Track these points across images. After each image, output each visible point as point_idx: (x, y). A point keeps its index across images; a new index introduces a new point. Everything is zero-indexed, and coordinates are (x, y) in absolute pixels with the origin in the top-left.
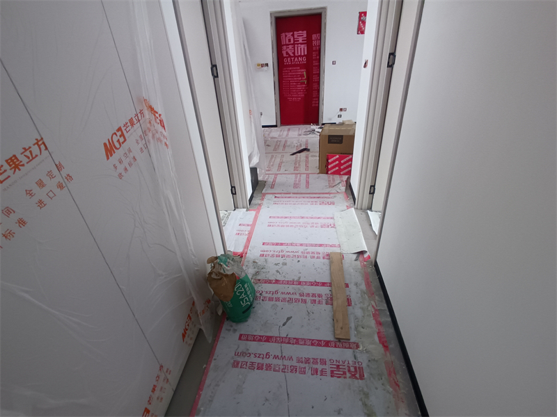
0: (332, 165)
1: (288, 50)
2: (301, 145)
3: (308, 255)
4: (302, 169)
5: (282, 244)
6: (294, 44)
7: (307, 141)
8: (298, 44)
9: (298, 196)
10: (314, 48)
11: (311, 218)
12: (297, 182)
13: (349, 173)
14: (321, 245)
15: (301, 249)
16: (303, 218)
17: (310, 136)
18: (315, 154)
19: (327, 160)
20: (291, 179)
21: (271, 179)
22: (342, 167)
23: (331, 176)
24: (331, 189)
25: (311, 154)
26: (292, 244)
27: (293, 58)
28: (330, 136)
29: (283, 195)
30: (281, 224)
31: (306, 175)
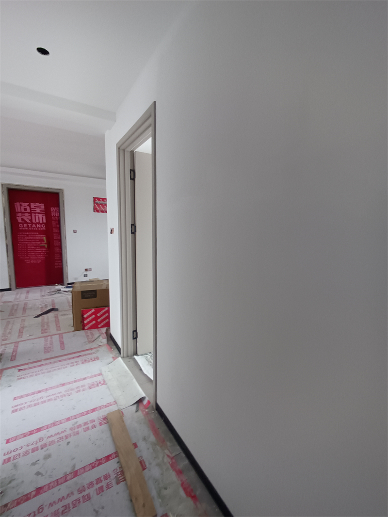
0: (88, 320)
1: (23, 217)
3: (80, 429)
4: (53, 330)
5: (39, 430)
6: (31, 213)
7: (53, 301)
8: (35, 213)
9: (52, 360)
10: (53, 218)
11: (75, 381)
12: (49, 345)
14: (93, 410)
16: (63, 385)
17: (57, 295)
18: (66, 313)
19: (82, 316)
20: (40, 343)
21: (9, 350)
22: (99, 320)
23: (89, 331)
24: (91, 344)
25: (61, 313)
28: (83, 292)
30: (33, 403)
31: (58, 335)
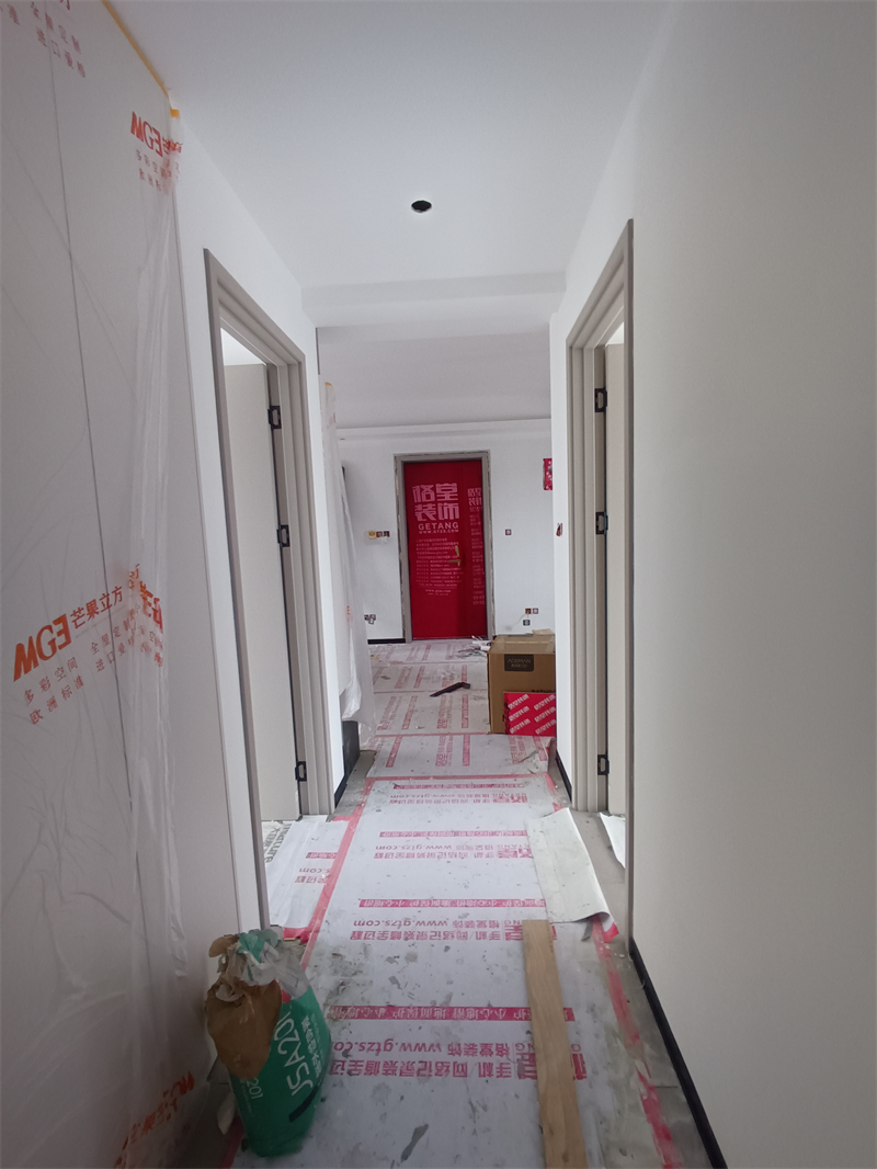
0: (517, 715)
1: (425, 511)
2: (452, 677)
3: (470, 931)
4: (455, 724)
5: (406, 903)
6: (436, 502)
7: (464, 668)
8: (443, 502)
9: (445, 782)
10: (472, 509)
11: (477, 834)
12: (445, 753)
13: (552, 732)
14: (499, 903)
15: (453, 914)
16: (456, 834)
17: (472, 658)
18: (481, 695)
19: (506, 705)
20: (432, 745)
21: (387, 747)
22: (537, 719)
23: (516, 738)
24: (517, 766)
25: (474, 694)
26: (430, 903)
27: (434, 524)
28: (507, 657)
29: (412, 782)
30: (406, 851)
31: (462, 736)
